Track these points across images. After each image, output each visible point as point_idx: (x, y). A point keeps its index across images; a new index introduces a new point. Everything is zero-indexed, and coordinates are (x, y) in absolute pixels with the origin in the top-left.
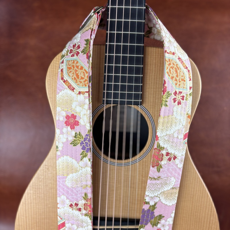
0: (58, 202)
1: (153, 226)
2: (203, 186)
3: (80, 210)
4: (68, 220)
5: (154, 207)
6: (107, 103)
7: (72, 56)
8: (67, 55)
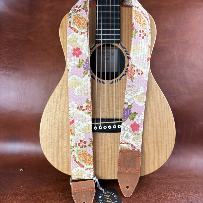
0: (69, 106)
1: (131, 120)
2: (162, 94)
3: (84, 110)
4: (76, 118)
5: (131, 106)
6: (98, 43)
7: (76, 13)
8: (73, 12)
